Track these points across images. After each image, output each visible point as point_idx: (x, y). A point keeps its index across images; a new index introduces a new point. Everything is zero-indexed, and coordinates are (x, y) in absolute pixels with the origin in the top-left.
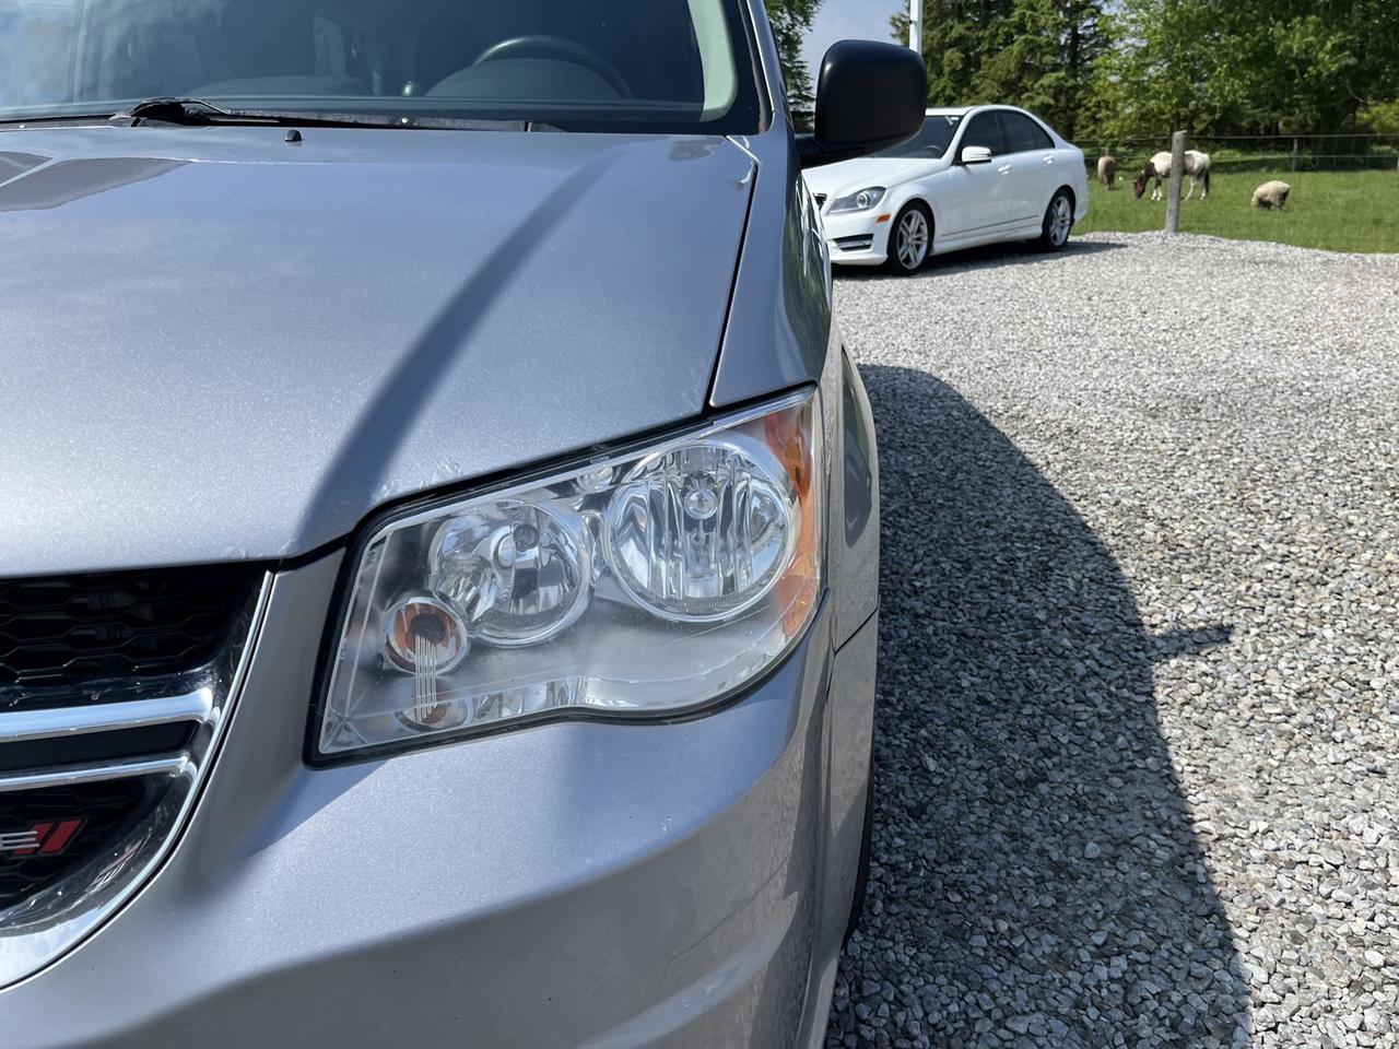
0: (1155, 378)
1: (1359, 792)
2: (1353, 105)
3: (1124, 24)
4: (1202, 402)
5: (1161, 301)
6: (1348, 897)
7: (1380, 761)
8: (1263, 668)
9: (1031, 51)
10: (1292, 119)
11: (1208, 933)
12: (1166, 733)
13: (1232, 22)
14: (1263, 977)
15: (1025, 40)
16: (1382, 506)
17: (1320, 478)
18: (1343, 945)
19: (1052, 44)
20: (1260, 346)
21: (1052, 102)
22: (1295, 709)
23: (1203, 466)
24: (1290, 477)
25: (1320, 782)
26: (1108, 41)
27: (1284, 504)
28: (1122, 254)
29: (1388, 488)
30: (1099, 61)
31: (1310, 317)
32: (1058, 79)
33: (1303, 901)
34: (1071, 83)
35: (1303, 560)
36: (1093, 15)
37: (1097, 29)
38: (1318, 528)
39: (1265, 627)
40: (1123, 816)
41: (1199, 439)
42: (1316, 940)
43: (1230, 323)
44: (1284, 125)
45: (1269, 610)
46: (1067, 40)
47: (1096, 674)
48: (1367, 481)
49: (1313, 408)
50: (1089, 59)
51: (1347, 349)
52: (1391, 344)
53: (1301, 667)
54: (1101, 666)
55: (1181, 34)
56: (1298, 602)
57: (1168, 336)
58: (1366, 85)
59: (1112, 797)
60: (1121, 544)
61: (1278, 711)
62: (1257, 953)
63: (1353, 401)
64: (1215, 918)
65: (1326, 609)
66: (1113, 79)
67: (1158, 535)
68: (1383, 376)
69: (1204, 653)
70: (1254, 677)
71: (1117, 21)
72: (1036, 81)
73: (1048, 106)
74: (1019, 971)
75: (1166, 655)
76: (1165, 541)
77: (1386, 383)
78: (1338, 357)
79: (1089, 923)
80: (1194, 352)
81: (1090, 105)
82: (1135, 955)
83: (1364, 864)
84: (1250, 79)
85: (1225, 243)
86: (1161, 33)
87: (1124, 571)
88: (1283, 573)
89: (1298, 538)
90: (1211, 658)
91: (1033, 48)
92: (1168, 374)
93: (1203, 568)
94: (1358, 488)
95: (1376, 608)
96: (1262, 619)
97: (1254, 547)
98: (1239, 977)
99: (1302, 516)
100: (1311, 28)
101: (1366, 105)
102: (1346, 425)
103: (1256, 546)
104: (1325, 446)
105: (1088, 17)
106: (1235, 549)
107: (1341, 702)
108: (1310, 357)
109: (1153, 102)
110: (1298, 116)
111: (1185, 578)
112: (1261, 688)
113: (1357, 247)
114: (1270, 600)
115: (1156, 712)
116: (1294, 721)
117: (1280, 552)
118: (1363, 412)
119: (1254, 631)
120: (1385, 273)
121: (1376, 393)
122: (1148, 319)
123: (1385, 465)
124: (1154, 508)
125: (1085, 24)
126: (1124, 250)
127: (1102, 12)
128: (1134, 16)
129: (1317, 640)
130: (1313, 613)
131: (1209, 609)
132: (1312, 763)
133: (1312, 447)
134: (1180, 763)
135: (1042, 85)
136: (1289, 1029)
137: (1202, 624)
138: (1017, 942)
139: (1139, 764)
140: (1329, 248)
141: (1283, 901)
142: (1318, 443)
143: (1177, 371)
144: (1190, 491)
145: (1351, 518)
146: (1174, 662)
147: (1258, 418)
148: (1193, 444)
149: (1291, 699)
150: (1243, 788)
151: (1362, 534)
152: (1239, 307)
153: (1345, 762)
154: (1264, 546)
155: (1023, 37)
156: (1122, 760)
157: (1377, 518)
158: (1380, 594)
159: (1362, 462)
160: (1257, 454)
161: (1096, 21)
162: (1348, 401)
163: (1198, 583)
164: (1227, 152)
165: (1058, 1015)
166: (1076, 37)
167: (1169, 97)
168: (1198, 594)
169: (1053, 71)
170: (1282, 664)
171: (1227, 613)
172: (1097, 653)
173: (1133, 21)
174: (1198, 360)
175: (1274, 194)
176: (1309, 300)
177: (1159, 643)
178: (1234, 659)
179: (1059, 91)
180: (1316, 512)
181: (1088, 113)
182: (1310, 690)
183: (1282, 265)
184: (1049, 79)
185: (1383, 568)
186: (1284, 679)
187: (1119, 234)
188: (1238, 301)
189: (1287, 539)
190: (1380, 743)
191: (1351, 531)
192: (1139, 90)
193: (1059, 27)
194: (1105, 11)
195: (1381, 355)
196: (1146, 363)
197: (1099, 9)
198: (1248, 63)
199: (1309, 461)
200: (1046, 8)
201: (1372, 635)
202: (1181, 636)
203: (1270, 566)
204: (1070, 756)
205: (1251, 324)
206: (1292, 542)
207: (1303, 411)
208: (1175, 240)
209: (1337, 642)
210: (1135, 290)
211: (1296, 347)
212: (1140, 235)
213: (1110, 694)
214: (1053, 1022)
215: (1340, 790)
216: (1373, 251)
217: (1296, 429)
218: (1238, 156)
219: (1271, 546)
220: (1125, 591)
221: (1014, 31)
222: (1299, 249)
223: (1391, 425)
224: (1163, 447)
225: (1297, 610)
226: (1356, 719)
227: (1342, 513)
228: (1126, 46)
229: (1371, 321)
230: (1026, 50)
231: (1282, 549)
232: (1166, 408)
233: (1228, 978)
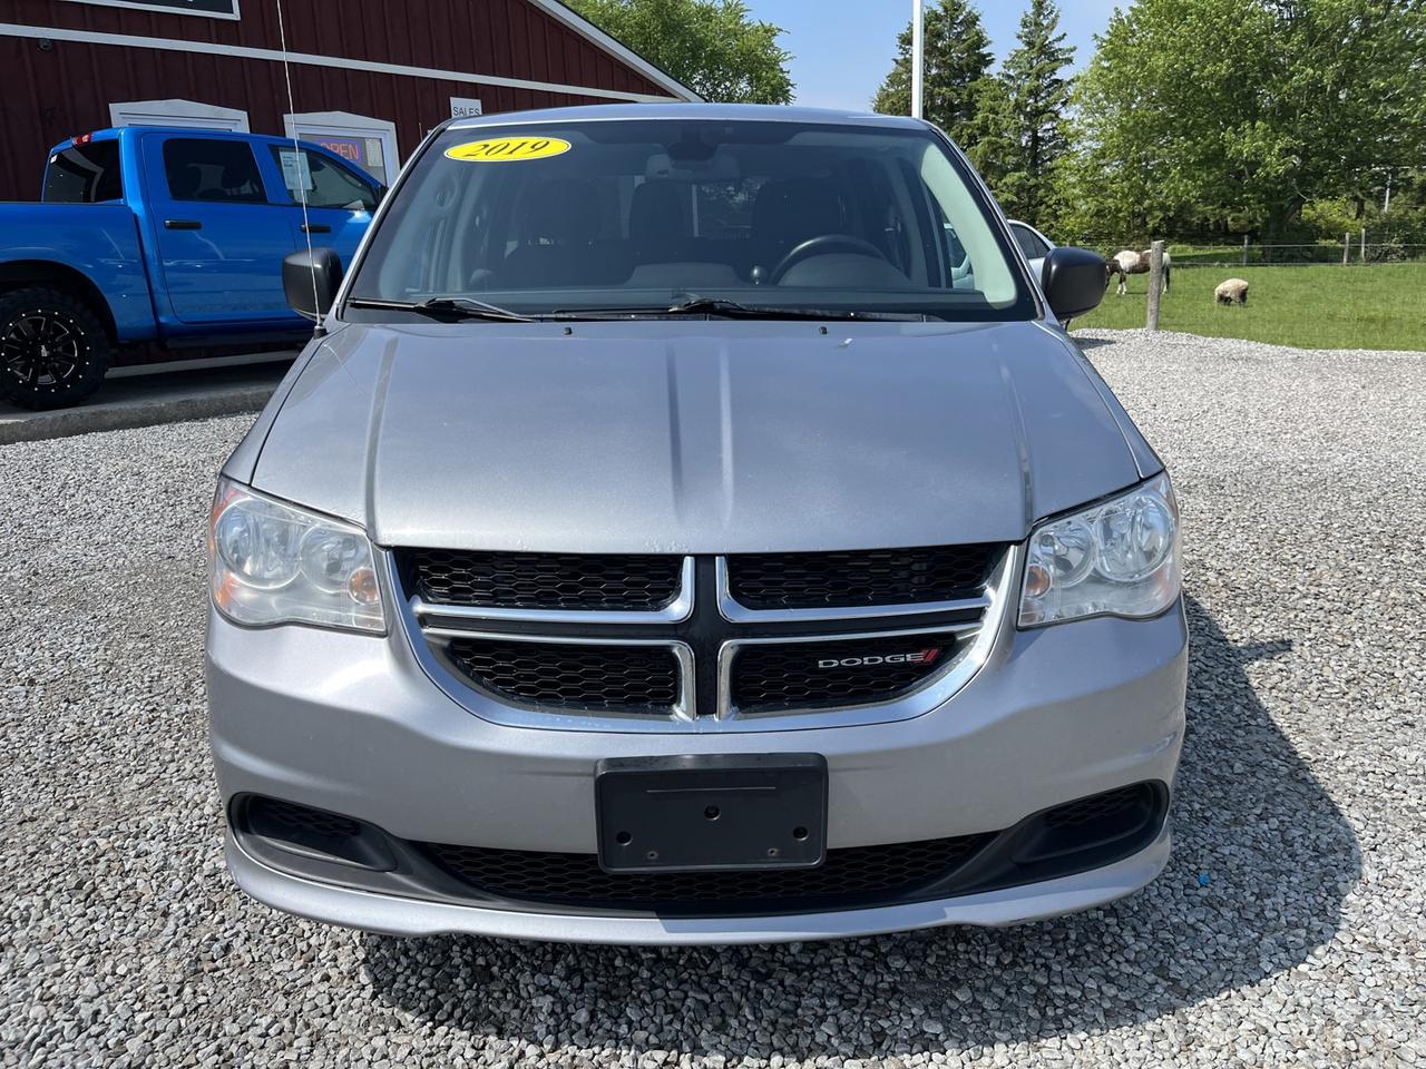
0: (1180, 461)
1: (1399, 736)
2: (1299, 202)
3: (1082, 127)
4: (1223, 481)
5: (1164, 396)
6: (1404, 788)
7: (1409, 718)
8: (1320, 666)
9: (994, 151)
10: (1241, 215)
11: (1322, 806)
12: (1265, 705)
13: (1185, 126)
14: (1362, 827)
15: (989, 142)
16: (1381, 559)
17: (1330, 539)
18: (1405, 811)
19: (1013, 145)
20: (1259, 435)
21: (1015, 199)
22: (1347, 690)
23: (1238, 531)
24: (1307, 538)
25: (1373, 731)
26: (1066, 143)
27: (1307, 559)
28: (1114, 350)
29: (1383, 546)
30: (1059, 162)
31: (1295, 410)
32: (1020, 178)
33: (1377, 791)
34: (1033, 181)
35: (1330, 597)
36: (1052, 119)
37: (1056, 132)
38: (1336, 575)
39: (1314, 641)
40: (1250, 752)
41: (1230, 510)
42: (1389, 810)
43: (1229, 414)
44: (1233, 220)
45: (1314, 629)
46: (1027, 142)
47: (1205, 671)
48: (1367, 541)
49: (1313, 485)
50: (1050, 160)
51: (1331, 437)
52: (1367, 433)
53: (1345, 665)
54: (1206, 666)
55: (1137, 137)
56: (1333, 625)
57: (1181, 426)
58: (1312, 185)
59: (1241, 742)
60: (1193, 587)
61: (1337, 691)
62: (1353, 816)
63: (1344, 480)
64: (1325, 800)
65: (1354, 629)
66: (1072, 179)
67: (1220, 581)
68: (1365, 459)
69: (1276, 658)
70: (1314, 671)
71: (1075, 125)
72: (1000, 180)
73: (1013, 203)
74: (1214, 828)
75: (1250, 659)
76: (1226, 585)
77: (1368, 465)
78: (1325, 444)
79: (1249, 804)
80: (1205, 440)
81: (1051, 202)
82: (1282, 818)
83: (1409, 772)
84: (1203, 180)
85: (1201, 340)
86: (1118, 136)
87: (1203, 605)
88: (1318, 606)
89: (1323, 582)
90: (1283, 660)
91: (995, 149)
92: (1189, 458)
93: (1259, 603)
94: (1361, 546)
95: (1390, 628)
96: (1311, 636)
97: (1292, 589)
98: (1348, 827)
99: (1323, 567)
100: (1260, 133)
101: (1311, 203)
102: (1341, 499)
103: (1294, 588)
104: (1329, 515)
105: (1047, 121)
106: (1278, 590)
107: (1376, 686)
108: (1302, 444)
109: (1110, 200)
110: (1247, 212)
111: (1248, 610)
112: (1321, 678)
113: (1321, 345)
114: (1313, 624)
115: (1254, 693)
116: (1347, 697)
117: (1312, 591)
118: (1353, 488)
119: (1307, 644)
120: (1350, 369)
121: (1362, 474)
122: (1160, 411)
123: (1379, 530)
124: (1209, 562)
125: (1044, 128)
126: (1113, 346)
127: (1061, 117)
128: (1090, 120)
129: (1351, 649)
130: (1345, 632)
131: (1273, 629)
132: (1365, 721)
133: (1319, 516)
134: (1280, 722)
135: (1005, 184)
136: (1383, 848)
137: (1269, 639)
138: (1208, 814)
139: (1253, 723)
140: (1295, 345)
141: (1364, 791)
142: (1323, 513)
143: (1196, 455)
144: (1234, 549)
145: (1359, 568)
146: (1257, 664)
147: (1272, 493)
148: (1225, 514)
149: (1343, 685)
150: (1324, 735)
151: (1370, 579)
152: (1233, 400)
153: (1387, 719)
154: (1300, 588)
155: (986, 139)
156: (1240, 721)
157: (1379, 567)
158: (1391, 619)
159: (1360, 527)
160: (1278, 521)
161: (1055, 125)
162: (1340, 480)
163: (1258, 613)
164: (1179, 246)
165: (1245, 846)
166: (1036, 140)
167: (1125, 196)
168: (1261, 620)
169: (1015, 170)
170: (1332, 663)
171: (1285, 632)
172: (1202, 659)
173: (1090, 125)
174: (1211, 446)
175: (1234, 291)
176: (1289, 394)
177: (1244, 652)
178: (1298, 661)
179: (1021, 189)
180: (1333, 564)
181: (1049, 210)
182: (1354, 679)
183: (1258, 362)
184: (1012, 178)
185: (1390, 602)
186: (1336, 673)
187: (1105, 331)
188: (1230, 395)
189: (1315, 583)
190: (1408, 709)
191: (1362, 577)
192: (1096, 189)
193: (1020, 130)
194: (1063, 115)
195: (1360, 442)
196: (1169, 449)
197: (1057, 114)
198: (1200, 163)
199: (1319, 526)
200: (1007, 111)
201: (1390, 645)
202: (1257, 647)
203: (1308, 602)
204: (1205, 720)
205: (1246, 416)
206: (1319, 585)
207: (1305, 488)
208: (1158, 337)
209: (1366, 650)
210: (1139, 384)
211: (1289, 436)
212: (1124, 332)
213: (1219, 683)
214: (1243, 850)
215: (1387, 735)
216: (1335, 347)
217: (1303, 501)
218: (1190, 250)
219: (1305, 588)
220: (1207, 618)
221: (977, 132)
222: (1268, 346)
223: (1378, 499)
224: (1203, 516)
225: (1334, 630)
226: (1389, 695)
227: (1352, 564)
228: (1084, 149)
229: (1347, 412)
230: (989, 151)
231: (1314, 590)
232: (1196, 486)
233: (1341, 828)
